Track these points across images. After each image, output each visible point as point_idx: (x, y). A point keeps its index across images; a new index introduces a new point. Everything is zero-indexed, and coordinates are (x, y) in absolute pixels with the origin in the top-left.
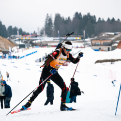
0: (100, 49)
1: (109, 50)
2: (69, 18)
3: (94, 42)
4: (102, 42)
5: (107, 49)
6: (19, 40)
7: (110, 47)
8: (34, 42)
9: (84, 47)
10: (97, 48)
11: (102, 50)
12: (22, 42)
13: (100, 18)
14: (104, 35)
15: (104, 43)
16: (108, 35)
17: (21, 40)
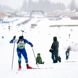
0: (52, 19)
1: (57, 20)
2: (36, 1)
3: (49, 15)
4: (54, 15)
5: (56, 19)
6: (8, 13)
7: (58, 18)
8: (16, 14)
9: (44, 18)
10: (51, 18)
11: (54, 20)
12: (10, 14)
13: (52, 2)
14: (54, 11)
15: (54, 16)
16: (57, 11)
17: (9, 13)
